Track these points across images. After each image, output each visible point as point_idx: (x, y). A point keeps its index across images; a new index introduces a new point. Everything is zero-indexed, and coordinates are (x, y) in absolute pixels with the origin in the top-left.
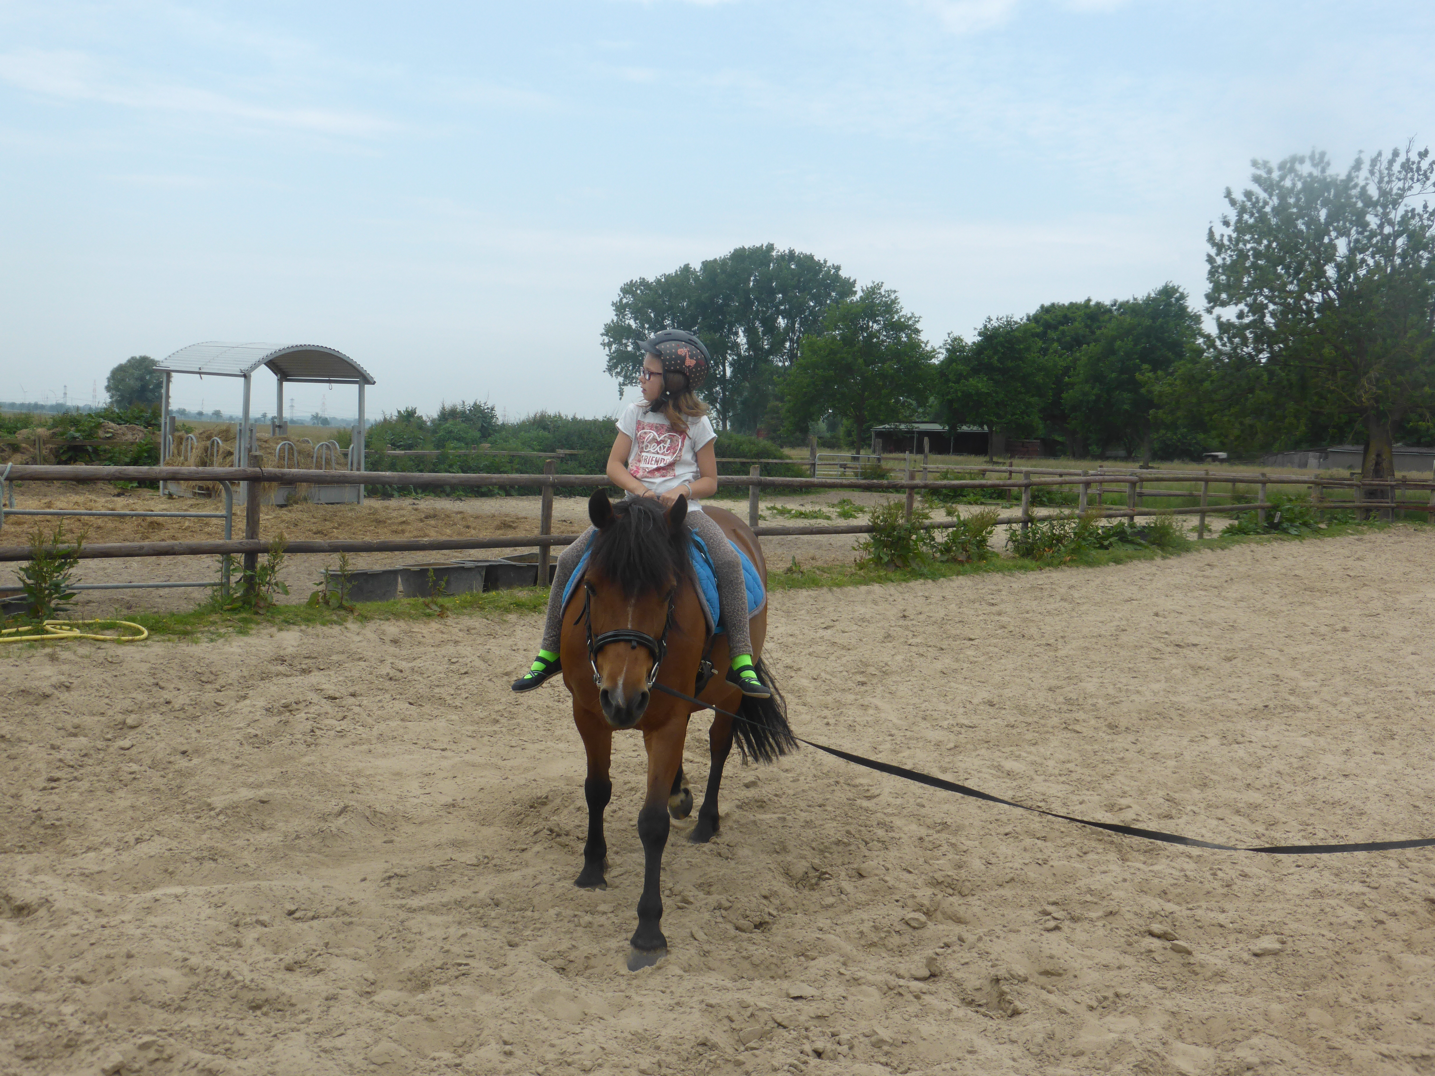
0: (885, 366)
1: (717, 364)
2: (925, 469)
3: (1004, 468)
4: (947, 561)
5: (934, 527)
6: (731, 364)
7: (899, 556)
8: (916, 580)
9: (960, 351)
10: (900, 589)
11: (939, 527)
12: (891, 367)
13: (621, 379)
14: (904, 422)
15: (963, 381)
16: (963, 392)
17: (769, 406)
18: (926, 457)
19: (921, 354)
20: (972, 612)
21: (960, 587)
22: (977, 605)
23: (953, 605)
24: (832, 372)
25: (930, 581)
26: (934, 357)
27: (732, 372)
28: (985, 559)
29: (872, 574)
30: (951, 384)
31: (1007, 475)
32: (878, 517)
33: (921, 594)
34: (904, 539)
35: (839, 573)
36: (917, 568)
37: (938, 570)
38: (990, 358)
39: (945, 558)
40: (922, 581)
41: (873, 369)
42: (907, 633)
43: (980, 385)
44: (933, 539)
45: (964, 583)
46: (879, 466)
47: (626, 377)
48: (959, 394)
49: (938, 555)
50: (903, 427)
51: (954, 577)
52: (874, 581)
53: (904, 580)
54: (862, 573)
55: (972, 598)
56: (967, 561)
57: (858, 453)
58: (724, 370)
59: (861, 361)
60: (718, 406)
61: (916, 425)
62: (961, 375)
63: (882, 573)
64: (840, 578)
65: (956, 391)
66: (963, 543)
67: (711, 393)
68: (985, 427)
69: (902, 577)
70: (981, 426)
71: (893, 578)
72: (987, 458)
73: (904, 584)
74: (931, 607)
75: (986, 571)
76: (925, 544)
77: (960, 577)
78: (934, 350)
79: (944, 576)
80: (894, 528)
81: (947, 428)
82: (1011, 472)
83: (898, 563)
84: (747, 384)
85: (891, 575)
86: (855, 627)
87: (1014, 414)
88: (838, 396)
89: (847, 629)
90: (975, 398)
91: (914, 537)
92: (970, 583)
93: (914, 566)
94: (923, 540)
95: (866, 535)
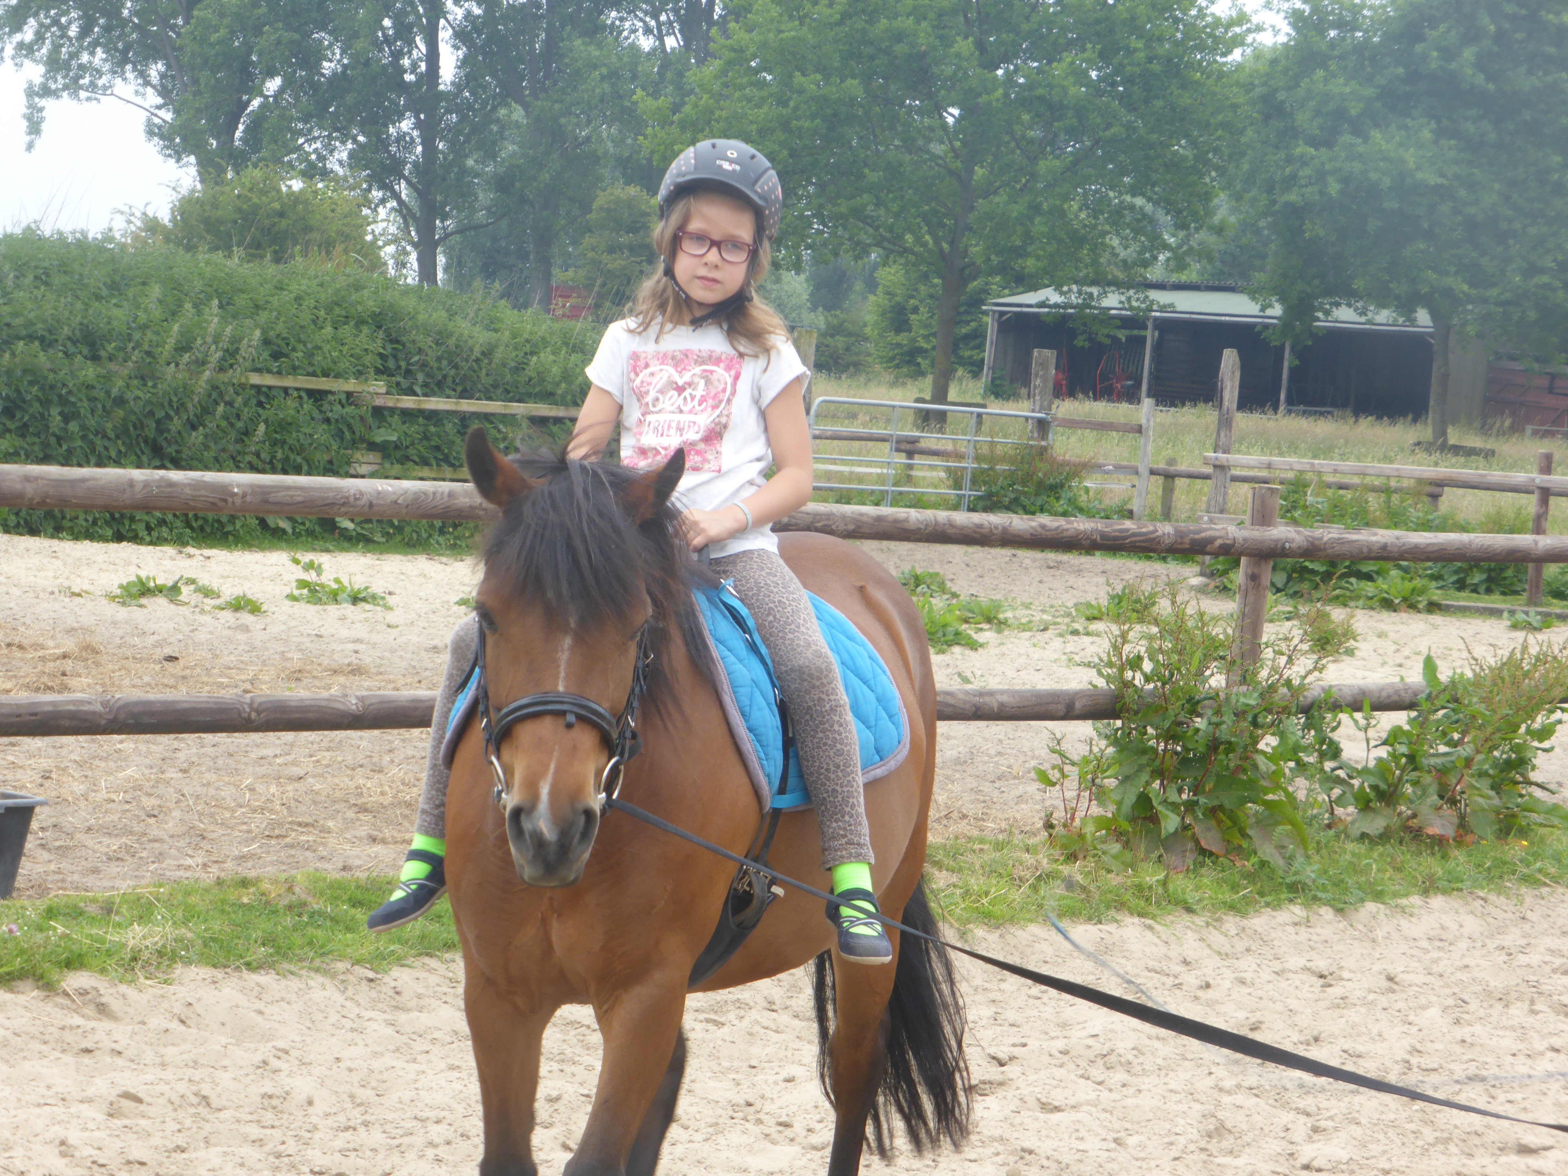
0: (1058, 70)
1: (404, 32)
2: (1220, 468)
3: (1519, 477)
4: (1384, 837)
5: (1336, 707)
6: (461, 36)
7: (1212, 812)
8: (1276, 906)
9: (1340, 24)
10: (1216, 938)
11: (1355, 706)
12: (1081, 76)
13: (35, 72)
14: (1117, 284)
15: (1347, 138)
16: (1345, 180)
17: (601, 200)
18: (1225, 423)
19: (1191, 30)
20: (1509, 1042)
21: (1439, 940)
22: (1518, 1012)
23: (1434, 1012)
24: (854, 85)
25: (1327, 913)
26: (1238, 41)
27: (464, 63)
28: (1523, 832)
29: (1114, 880)
30: (1301, 149)
31: (1530, 504)
32: (1135, 663)
33: (1296, 962)
34: (1230, 747)
35: (991, 871)
36: (1278, 862)
37: (1354, 869)
38: (1448, 54)
39: (1376, 825)
40: (1298, 911)
41: (1009, 78)
42: (1286, 1117)
43: (1411, 158)
44: (1335, 752)
45: (1449, 920)
46: (1043, 451)
47: (54, 64)
48: (1334, 188)
49: (1347, 812)
50: (1112, 301)
51: (1416, 900)
52: (1120, 905)
53: (1232, 907)
54: (1074, 871)
55: (1497, 983)
56: (1459, 841)
57: (940, 395)
58: (433, 57)
59: (964, 46)
60: (403, 189)
61: (1162, 297)
62: (1340, 114)
63: (1152, 876)
64: (998, 889)
65: (1321, 176)
66: (1442, 772)
67: (380, 142)
68: (1423, 318)
69: (1228, 896)
70: (1407, 307)
71: (1192, 897)
72: (1424, 431)
73: (1231, 922)
74: (1353, 1015)
75: (1529, 880)
76: (1301, 766)
77: (1437, 901)
78: (1242, 18)
79: (1378, 896)
80: (1193, 706)
81: (1277, 310)
82: (1545, 494)
83: (1210, 839)
84: (518, 114)
85: (1181, 884)
86: (1085, 1091)
87: (1532, 270)
88: (873, 176)
89: (1057, 1097)
90: (1391, 204)
91: (1268, 742)
92: (1472, 925)
93: (1267, 851)
94: (1293, 751)
95: (1084, 729)
